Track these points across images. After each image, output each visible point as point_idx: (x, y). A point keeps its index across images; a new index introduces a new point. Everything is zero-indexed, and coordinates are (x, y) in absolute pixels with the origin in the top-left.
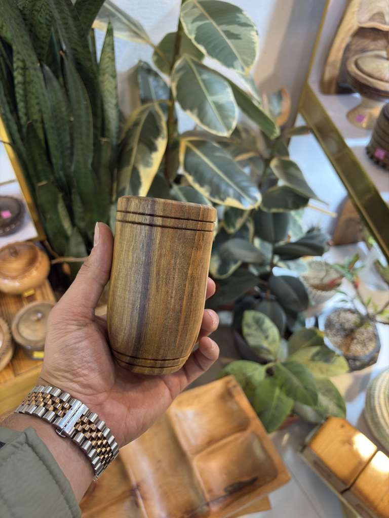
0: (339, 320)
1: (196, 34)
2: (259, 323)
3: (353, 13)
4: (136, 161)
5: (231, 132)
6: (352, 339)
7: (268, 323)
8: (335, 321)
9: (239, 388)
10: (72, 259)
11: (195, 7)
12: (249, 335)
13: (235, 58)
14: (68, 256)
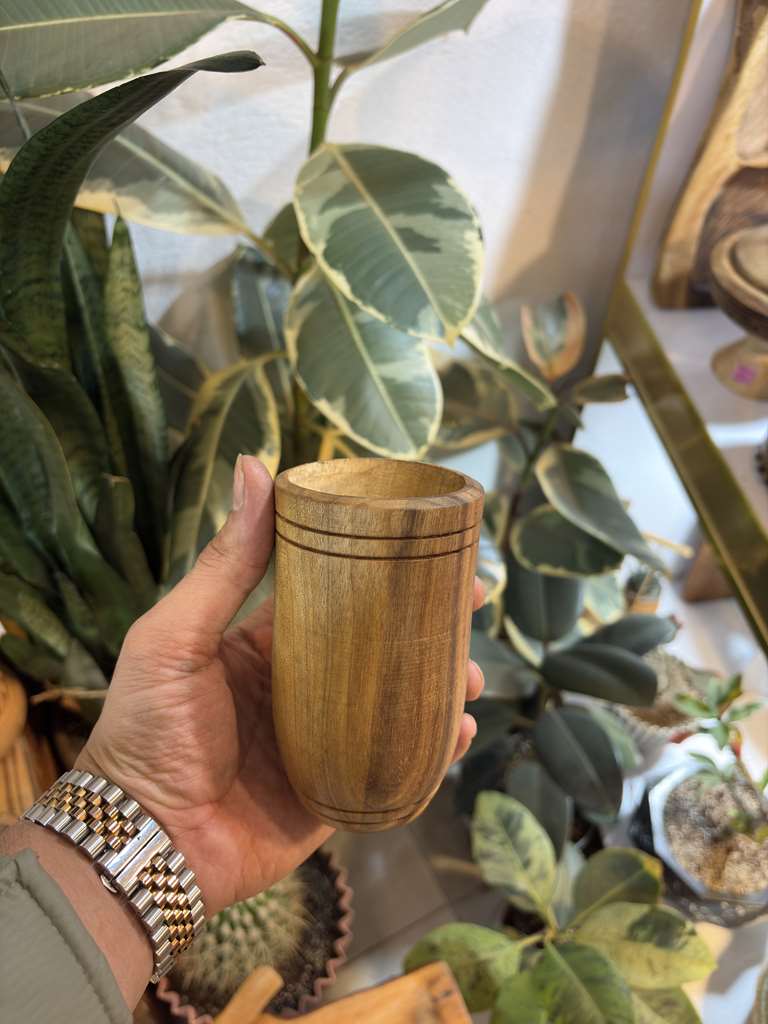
0: (698, 801)
1: (329, 241)
2: (509, 825)
3: (728, 137)
4: (210, 499)
5: (424, 449)
6: (729, 851)
7: (531, 829)
8: (689, 803)
9: (457, 998)
10: (81, 693)
11: (334, 166)
12: (487, 856)
13: (424, 302)
14: (69, 685)
